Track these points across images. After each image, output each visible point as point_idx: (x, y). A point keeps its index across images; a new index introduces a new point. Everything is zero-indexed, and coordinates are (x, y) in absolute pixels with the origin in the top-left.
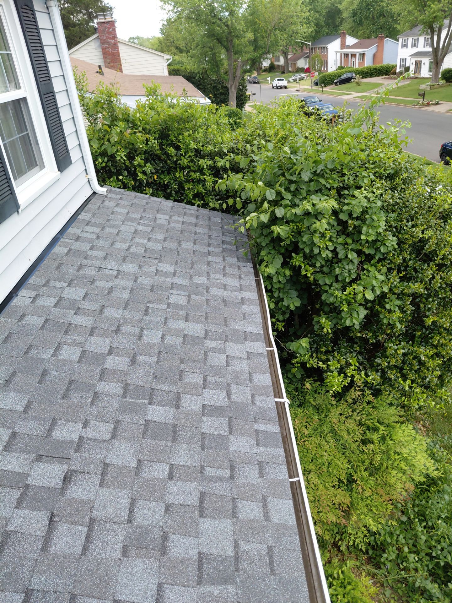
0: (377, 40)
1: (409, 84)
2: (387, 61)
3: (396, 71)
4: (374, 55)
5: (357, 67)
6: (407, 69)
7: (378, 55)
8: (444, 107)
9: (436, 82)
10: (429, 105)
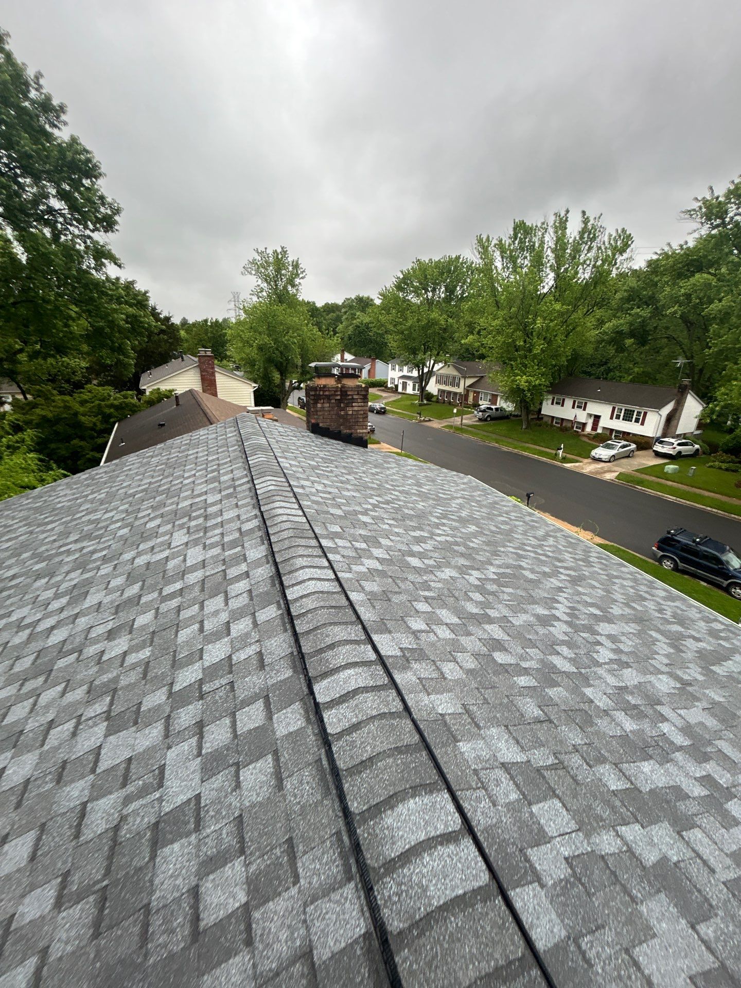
0: (370, 360)
1: (400, 398)
2: (378, 377)
4: (369, 371)
6: (397, 386)
7: (372, 371)
8: (436, 424)
9: (422, 401)
10: (424, 421)
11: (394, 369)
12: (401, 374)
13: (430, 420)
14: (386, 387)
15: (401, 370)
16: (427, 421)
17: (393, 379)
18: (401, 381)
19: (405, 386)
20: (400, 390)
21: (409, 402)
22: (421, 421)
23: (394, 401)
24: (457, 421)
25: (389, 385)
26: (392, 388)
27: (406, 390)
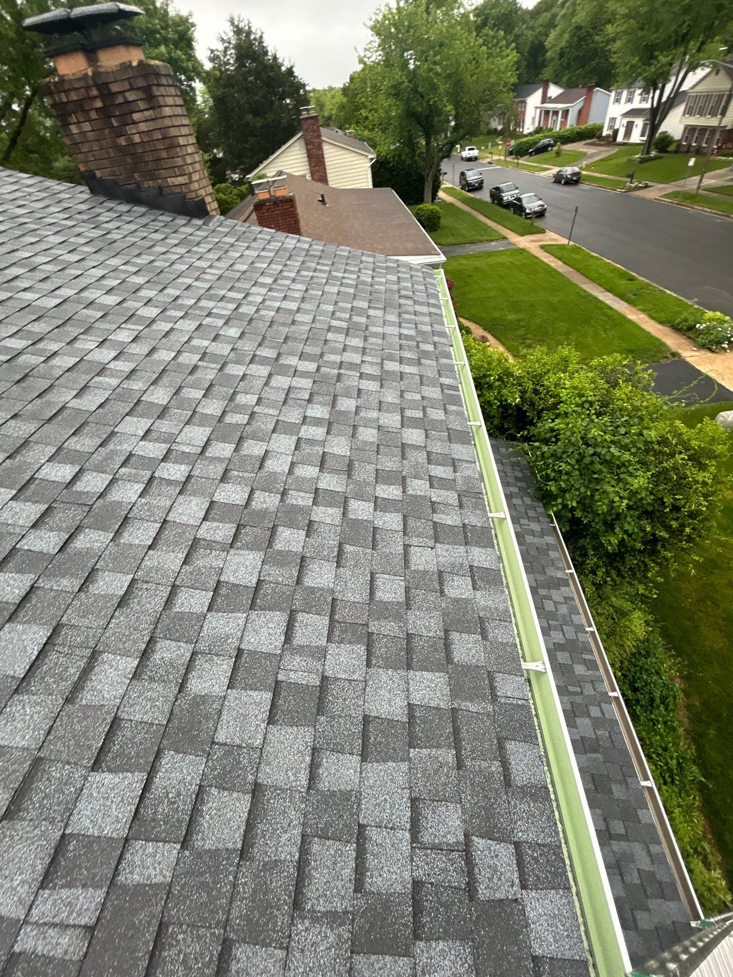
0: (585, 91)
2: (591, 120)
3: (602, 134)
4: (580, 112)
5: (558, 129)
8: (656, 192)
9: (648, 153)
10: (637, 188)
11: (618, 100)
12: (629, 107)
13: (647, 186)
14: (600, 137)
15: (630, 100)
16: (640, 188)
17: (613, 120)
18: (625, 121)
19: (629, 127)
20: (620, 138)
21: (624, 159)
22: (631, 189)
23: (602, 160)
24: (692, 183)
25: (605, 133)
26: (608, 136)
27: (630, 137)
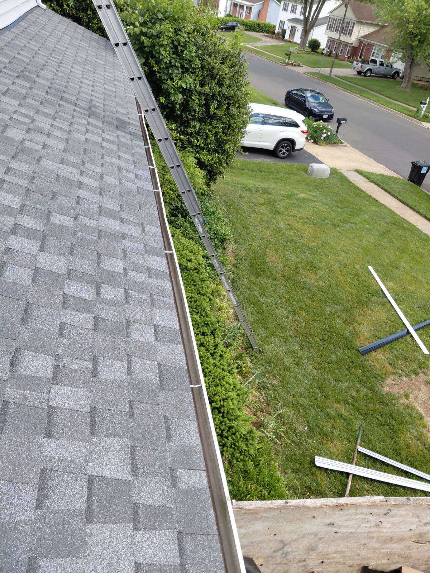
1: (283, 45)
3: (275, 31)
4: (259, 12)
5: (243, 18)
6: (284, 32)
7: (263, 12)
8: (302, 70)
11: (285, 9)
12: (293, 16)
13: (299, 65)
14: (273, 33)
15: (294, 11)
16: (295, 65)
17: (282, 23)
18: (291, 24)
19: (293, 30)
20: (287, 37)
25: (277, 31)
26: (278, 34)
27: (293, 38)
